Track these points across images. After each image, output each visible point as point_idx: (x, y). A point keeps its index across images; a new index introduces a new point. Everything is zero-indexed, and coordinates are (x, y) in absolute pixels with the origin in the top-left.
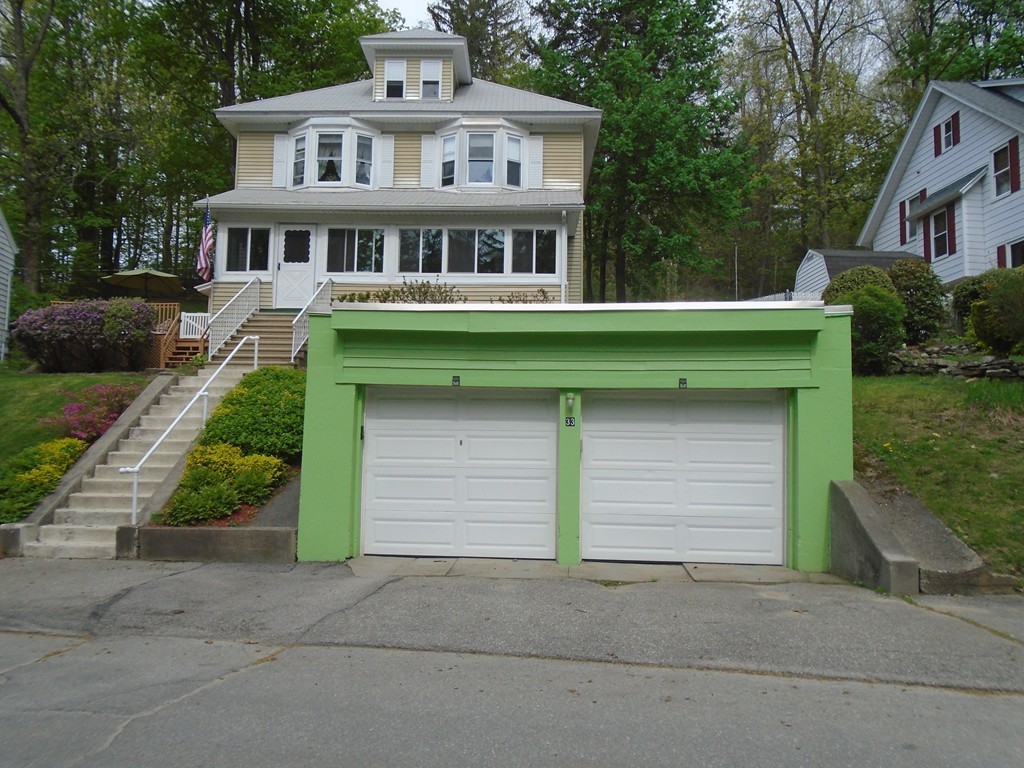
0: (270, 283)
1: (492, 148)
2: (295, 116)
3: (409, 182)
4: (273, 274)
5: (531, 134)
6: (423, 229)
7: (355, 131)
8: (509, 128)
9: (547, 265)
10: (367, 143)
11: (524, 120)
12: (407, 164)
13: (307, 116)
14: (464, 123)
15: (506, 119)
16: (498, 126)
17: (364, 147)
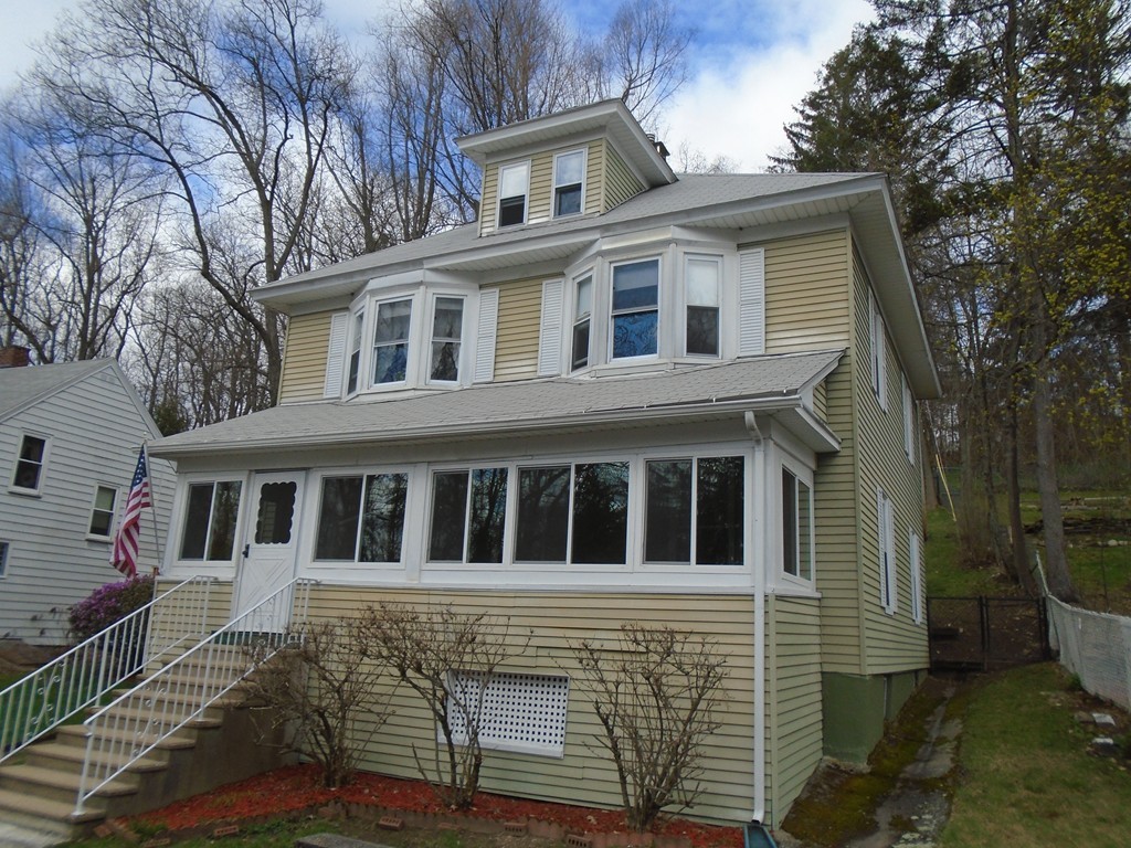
0: (229, 583)
1: (656, 287)
2: (349, 281)
3: (518, 369)
4: (238, 565)
5: (740, 247)
6: (472, 468)
7: (432, 290)
8: (689, 243)
9: (723, 545)
10: (453, 307)
11: (721, 223)
12: (516, 337)
13: (365, 278)
14: (604, 248)
15: (683, 227)
16: (667, 243)
17: (448, 316)
